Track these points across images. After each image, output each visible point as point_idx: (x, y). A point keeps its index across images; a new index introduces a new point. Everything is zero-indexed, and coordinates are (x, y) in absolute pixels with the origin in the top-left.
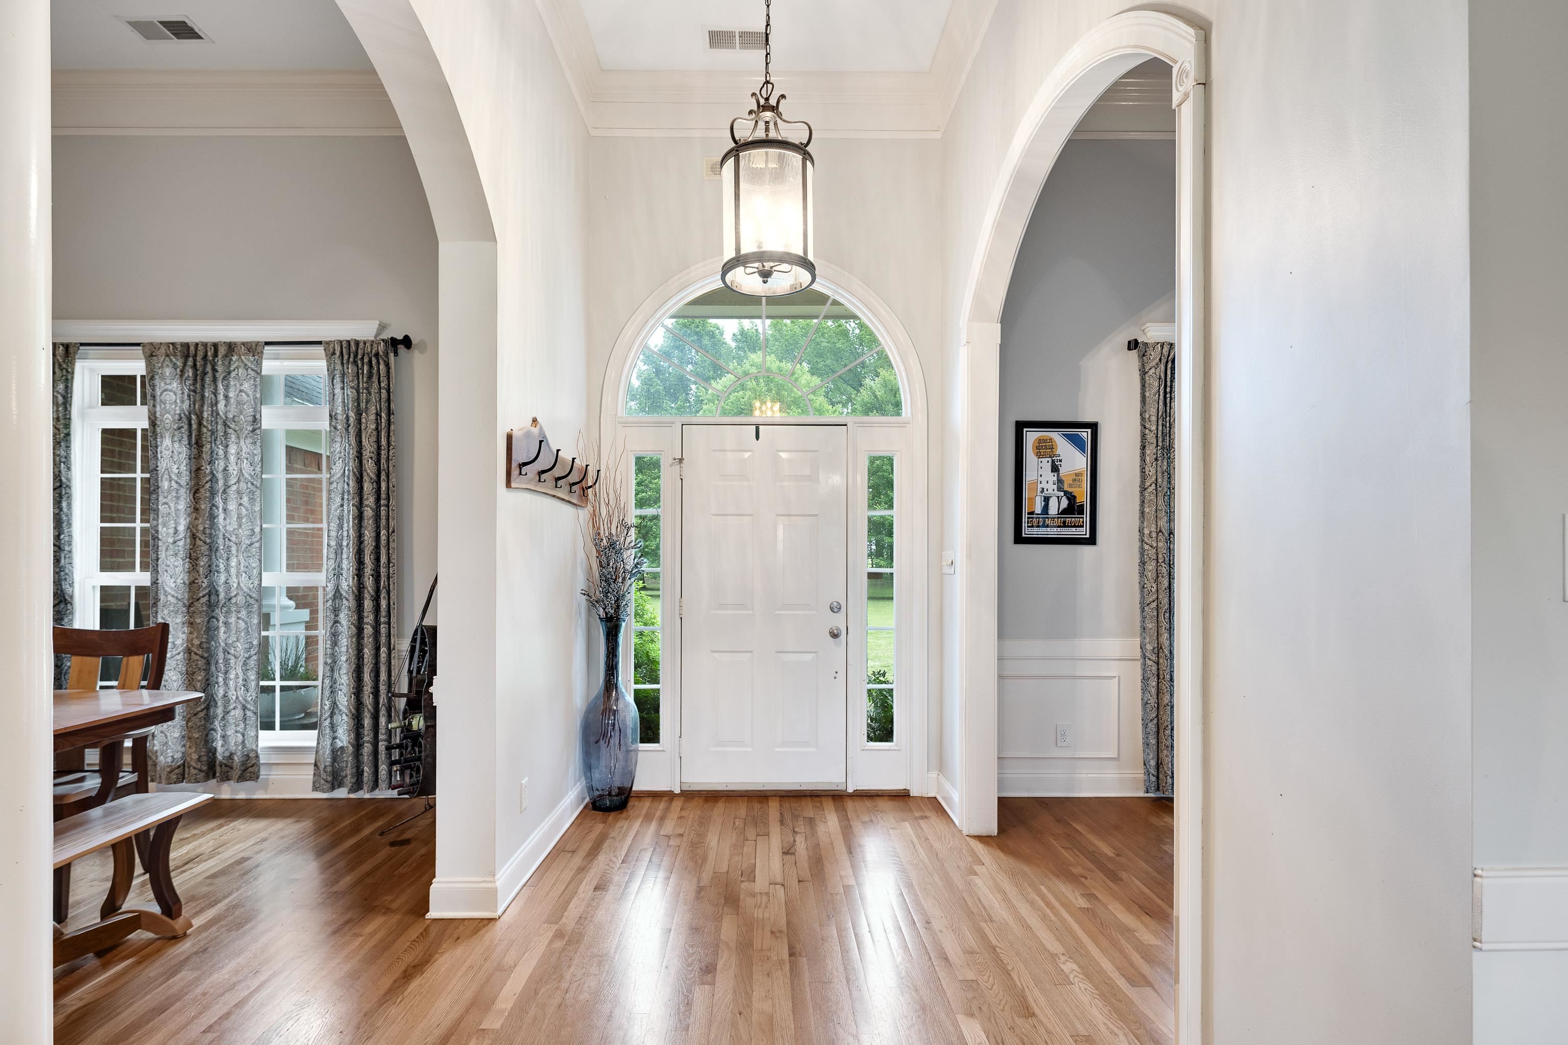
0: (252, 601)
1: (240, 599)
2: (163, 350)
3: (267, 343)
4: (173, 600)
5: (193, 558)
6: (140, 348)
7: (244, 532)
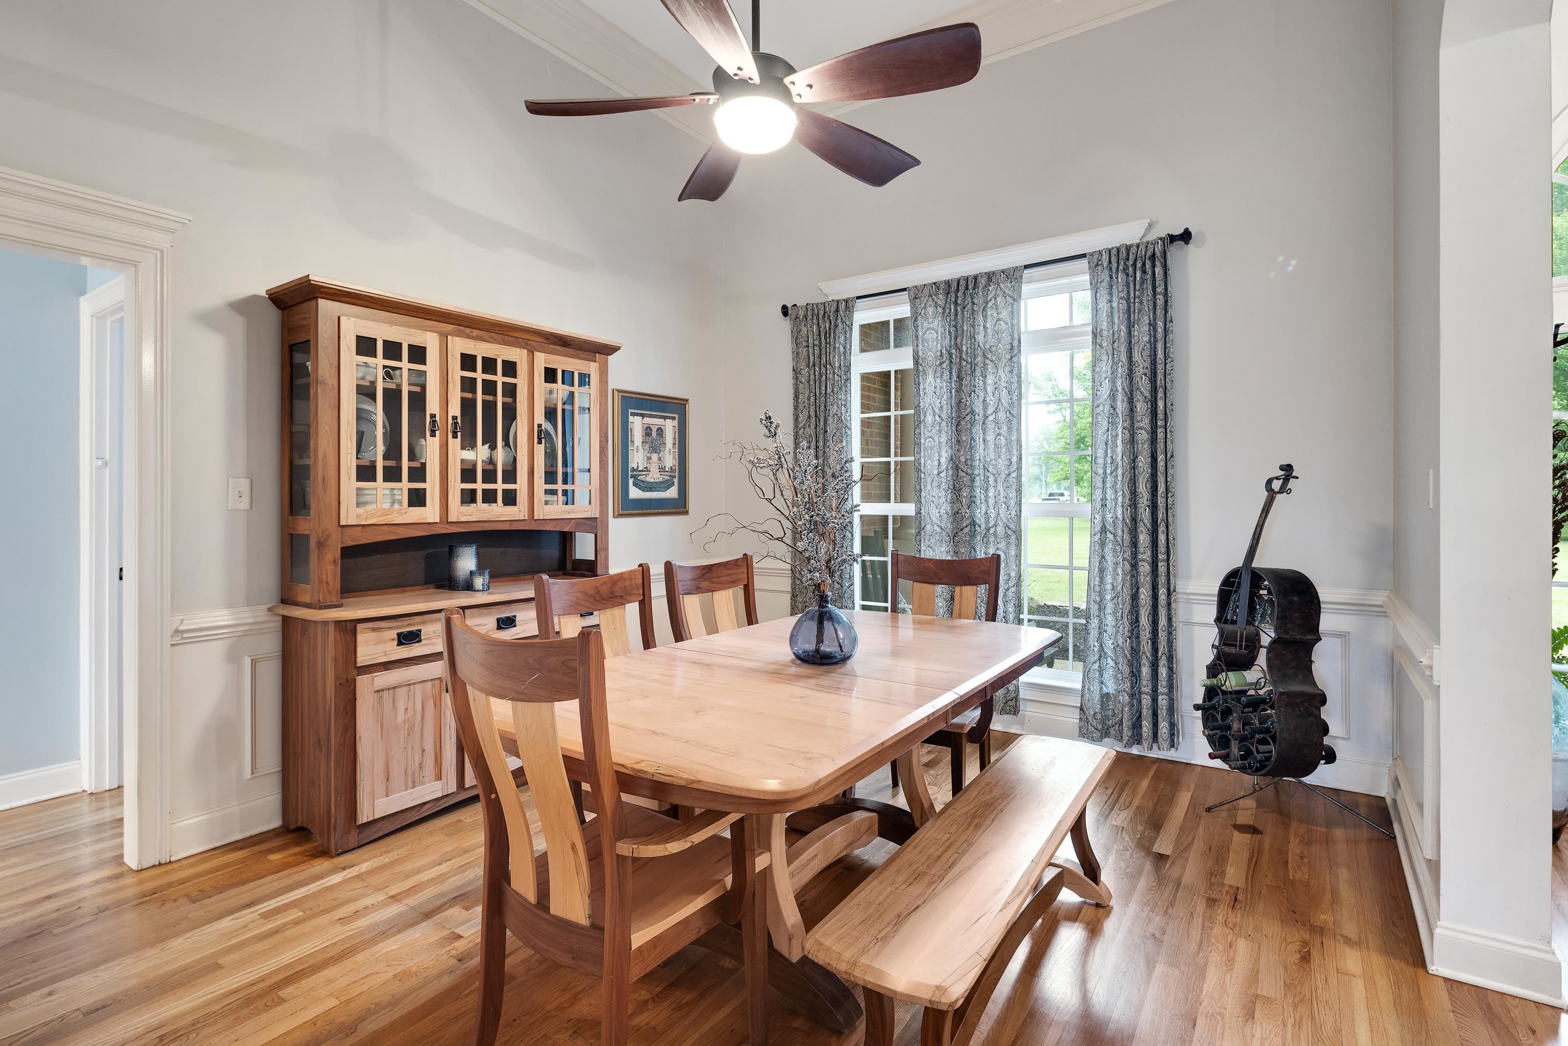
0: (1010, 532)
1: (1000, 530)
2: (926, 291)
3: (1026, 267)
4: (938, 530)
5: (956, 490)
6: (906, 292)
7: (1002, 463)
